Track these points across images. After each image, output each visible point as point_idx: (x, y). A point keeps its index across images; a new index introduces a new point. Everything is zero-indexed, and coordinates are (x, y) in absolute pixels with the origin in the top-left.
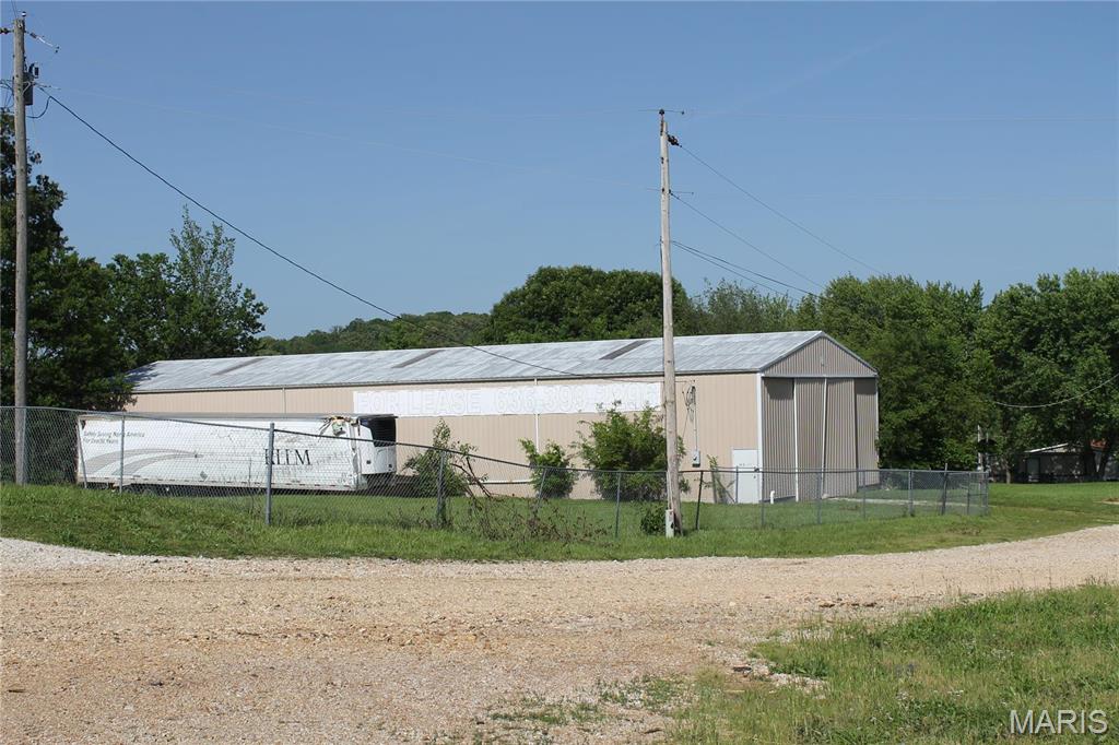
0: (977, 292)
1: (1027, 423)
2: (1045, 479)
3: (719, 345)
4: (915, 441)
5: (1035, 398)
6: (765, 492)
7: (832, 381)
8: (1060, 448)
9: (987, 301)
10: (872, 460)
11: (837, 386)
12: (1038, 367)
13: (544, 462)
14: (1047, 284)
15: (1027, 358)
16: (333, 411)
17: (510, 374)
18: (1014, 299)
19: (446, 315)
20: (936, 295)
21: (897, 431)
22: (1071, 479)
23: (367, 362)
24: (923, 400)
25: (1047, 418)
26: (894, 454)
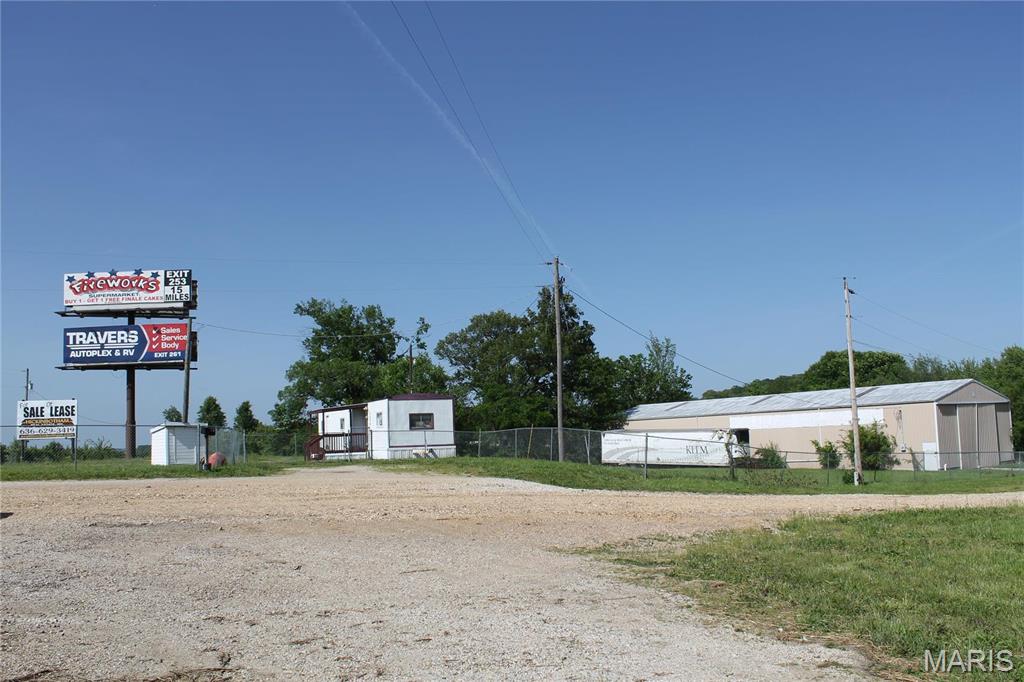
3: (917, 388)
6: (942, 465)
7: (980, 405)
10: (1008, 446)
11: (984, 408)
13: (824, 450)
16: (718, 427)
17: (806, 407)
23: (737, 402)
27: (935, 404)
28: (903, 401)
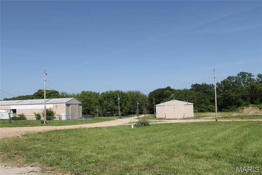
0: (99, 93)
1: (105, 109)
2: (108, 116)
3: (61, 100)
4: (86, 112)
5: (106, 106)
6: (66, 119)
7: (75, 104)
8: (109, 112)
9: (100, 94)
10: (81, 114)
11: (76, 105)
12: (105, 102)
13: (37, 115)
14: (107, 92)
15: (104, 101)
16: (7, 109)
17: (33, 103)
18: (103, 94)
19: (20, 96)
20: (94, 93)
21: (84, 110)
22: (110, 116)
23: (13, 102)
24: (87, 107)
25: (107, 108)
26: (84, 113)
27: (65, 104)
28: (58, 103)
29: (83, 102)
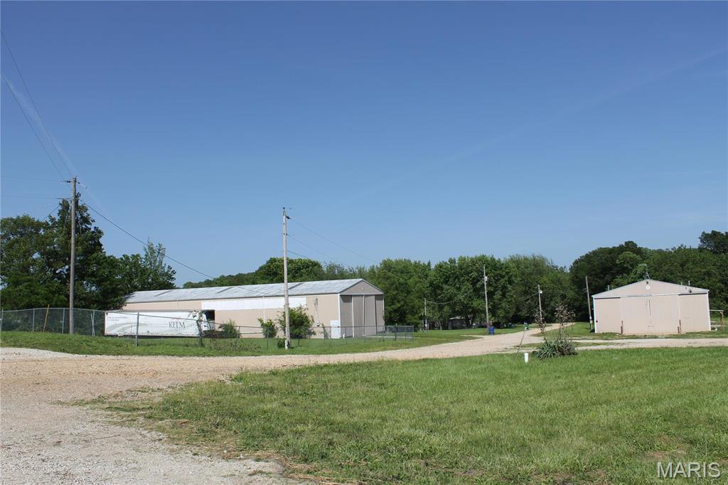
0: (429, 264)
1: (446, 309)
2: (454, 328)
3: (327, 284)
4: (396, 316)
5: (450, 299)
6: (342, 335)
7: (366, 296)
8: (458, 318)
9: (433, 267)
10: (382, 322)
11: (368, 298)
12: (448, 289)
13: (266, 325)
14: (452, 261)
15: (446, 287)
16: (193, 309)
17: (255, 295)
18: (440, 266)
19: (223, 277)
20: (417, 265)
21: (390, 313)
22: (463, 328)
23: (207, 292)
24: (399, 302)
25: (453, 307)
26: (389, 321)
27: (339, 294)
28: (319, 292)
29: (386, 291)
